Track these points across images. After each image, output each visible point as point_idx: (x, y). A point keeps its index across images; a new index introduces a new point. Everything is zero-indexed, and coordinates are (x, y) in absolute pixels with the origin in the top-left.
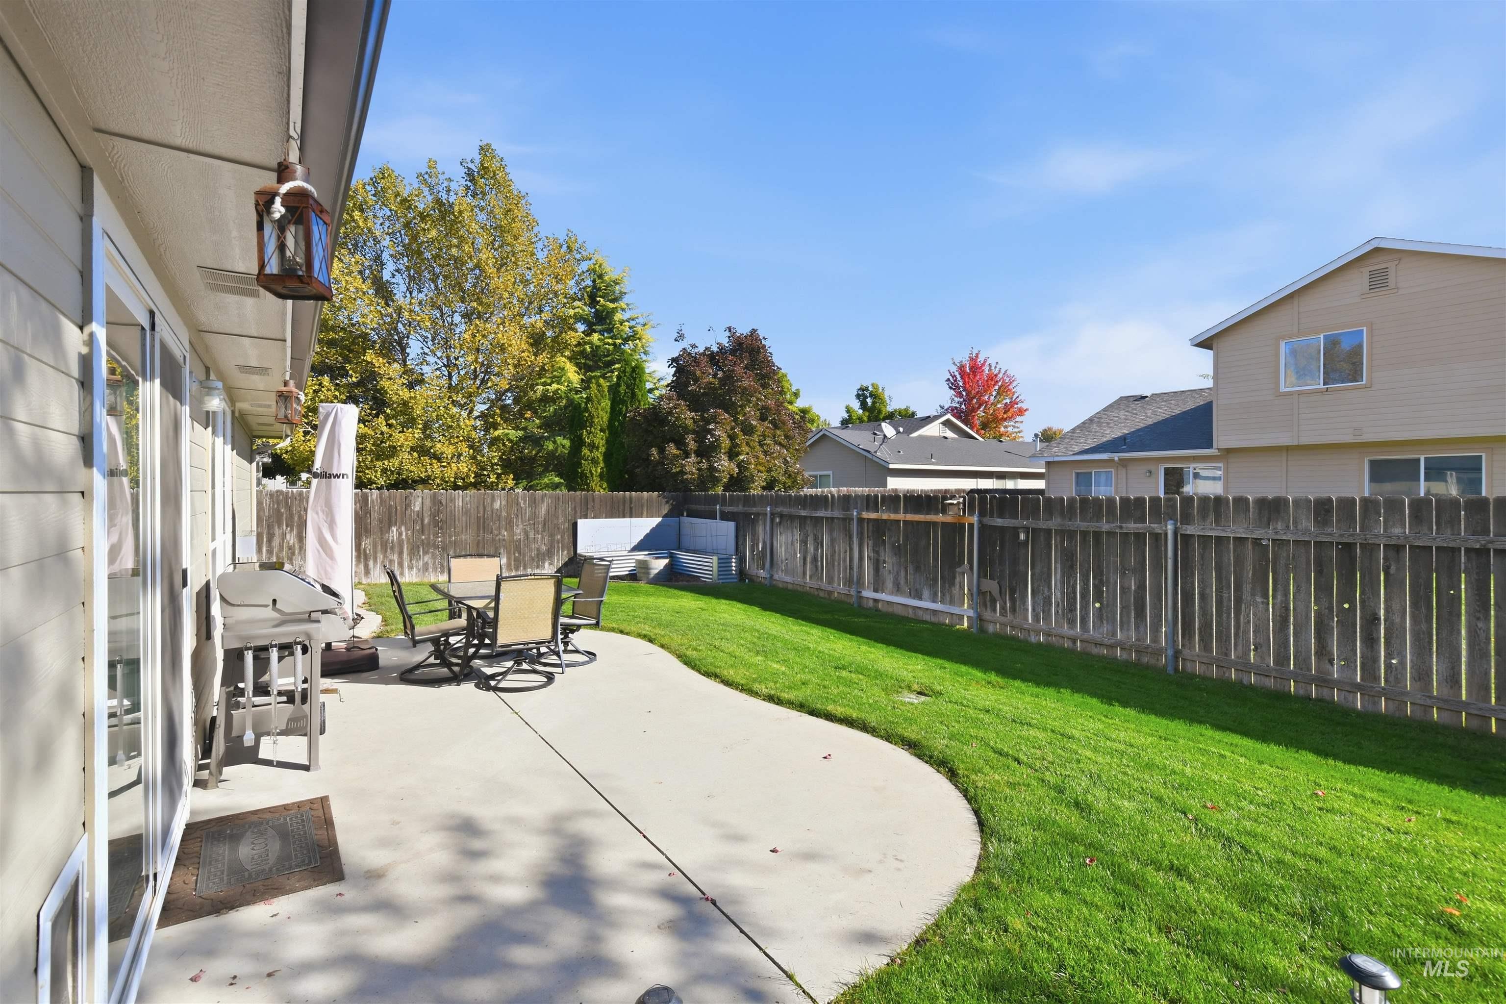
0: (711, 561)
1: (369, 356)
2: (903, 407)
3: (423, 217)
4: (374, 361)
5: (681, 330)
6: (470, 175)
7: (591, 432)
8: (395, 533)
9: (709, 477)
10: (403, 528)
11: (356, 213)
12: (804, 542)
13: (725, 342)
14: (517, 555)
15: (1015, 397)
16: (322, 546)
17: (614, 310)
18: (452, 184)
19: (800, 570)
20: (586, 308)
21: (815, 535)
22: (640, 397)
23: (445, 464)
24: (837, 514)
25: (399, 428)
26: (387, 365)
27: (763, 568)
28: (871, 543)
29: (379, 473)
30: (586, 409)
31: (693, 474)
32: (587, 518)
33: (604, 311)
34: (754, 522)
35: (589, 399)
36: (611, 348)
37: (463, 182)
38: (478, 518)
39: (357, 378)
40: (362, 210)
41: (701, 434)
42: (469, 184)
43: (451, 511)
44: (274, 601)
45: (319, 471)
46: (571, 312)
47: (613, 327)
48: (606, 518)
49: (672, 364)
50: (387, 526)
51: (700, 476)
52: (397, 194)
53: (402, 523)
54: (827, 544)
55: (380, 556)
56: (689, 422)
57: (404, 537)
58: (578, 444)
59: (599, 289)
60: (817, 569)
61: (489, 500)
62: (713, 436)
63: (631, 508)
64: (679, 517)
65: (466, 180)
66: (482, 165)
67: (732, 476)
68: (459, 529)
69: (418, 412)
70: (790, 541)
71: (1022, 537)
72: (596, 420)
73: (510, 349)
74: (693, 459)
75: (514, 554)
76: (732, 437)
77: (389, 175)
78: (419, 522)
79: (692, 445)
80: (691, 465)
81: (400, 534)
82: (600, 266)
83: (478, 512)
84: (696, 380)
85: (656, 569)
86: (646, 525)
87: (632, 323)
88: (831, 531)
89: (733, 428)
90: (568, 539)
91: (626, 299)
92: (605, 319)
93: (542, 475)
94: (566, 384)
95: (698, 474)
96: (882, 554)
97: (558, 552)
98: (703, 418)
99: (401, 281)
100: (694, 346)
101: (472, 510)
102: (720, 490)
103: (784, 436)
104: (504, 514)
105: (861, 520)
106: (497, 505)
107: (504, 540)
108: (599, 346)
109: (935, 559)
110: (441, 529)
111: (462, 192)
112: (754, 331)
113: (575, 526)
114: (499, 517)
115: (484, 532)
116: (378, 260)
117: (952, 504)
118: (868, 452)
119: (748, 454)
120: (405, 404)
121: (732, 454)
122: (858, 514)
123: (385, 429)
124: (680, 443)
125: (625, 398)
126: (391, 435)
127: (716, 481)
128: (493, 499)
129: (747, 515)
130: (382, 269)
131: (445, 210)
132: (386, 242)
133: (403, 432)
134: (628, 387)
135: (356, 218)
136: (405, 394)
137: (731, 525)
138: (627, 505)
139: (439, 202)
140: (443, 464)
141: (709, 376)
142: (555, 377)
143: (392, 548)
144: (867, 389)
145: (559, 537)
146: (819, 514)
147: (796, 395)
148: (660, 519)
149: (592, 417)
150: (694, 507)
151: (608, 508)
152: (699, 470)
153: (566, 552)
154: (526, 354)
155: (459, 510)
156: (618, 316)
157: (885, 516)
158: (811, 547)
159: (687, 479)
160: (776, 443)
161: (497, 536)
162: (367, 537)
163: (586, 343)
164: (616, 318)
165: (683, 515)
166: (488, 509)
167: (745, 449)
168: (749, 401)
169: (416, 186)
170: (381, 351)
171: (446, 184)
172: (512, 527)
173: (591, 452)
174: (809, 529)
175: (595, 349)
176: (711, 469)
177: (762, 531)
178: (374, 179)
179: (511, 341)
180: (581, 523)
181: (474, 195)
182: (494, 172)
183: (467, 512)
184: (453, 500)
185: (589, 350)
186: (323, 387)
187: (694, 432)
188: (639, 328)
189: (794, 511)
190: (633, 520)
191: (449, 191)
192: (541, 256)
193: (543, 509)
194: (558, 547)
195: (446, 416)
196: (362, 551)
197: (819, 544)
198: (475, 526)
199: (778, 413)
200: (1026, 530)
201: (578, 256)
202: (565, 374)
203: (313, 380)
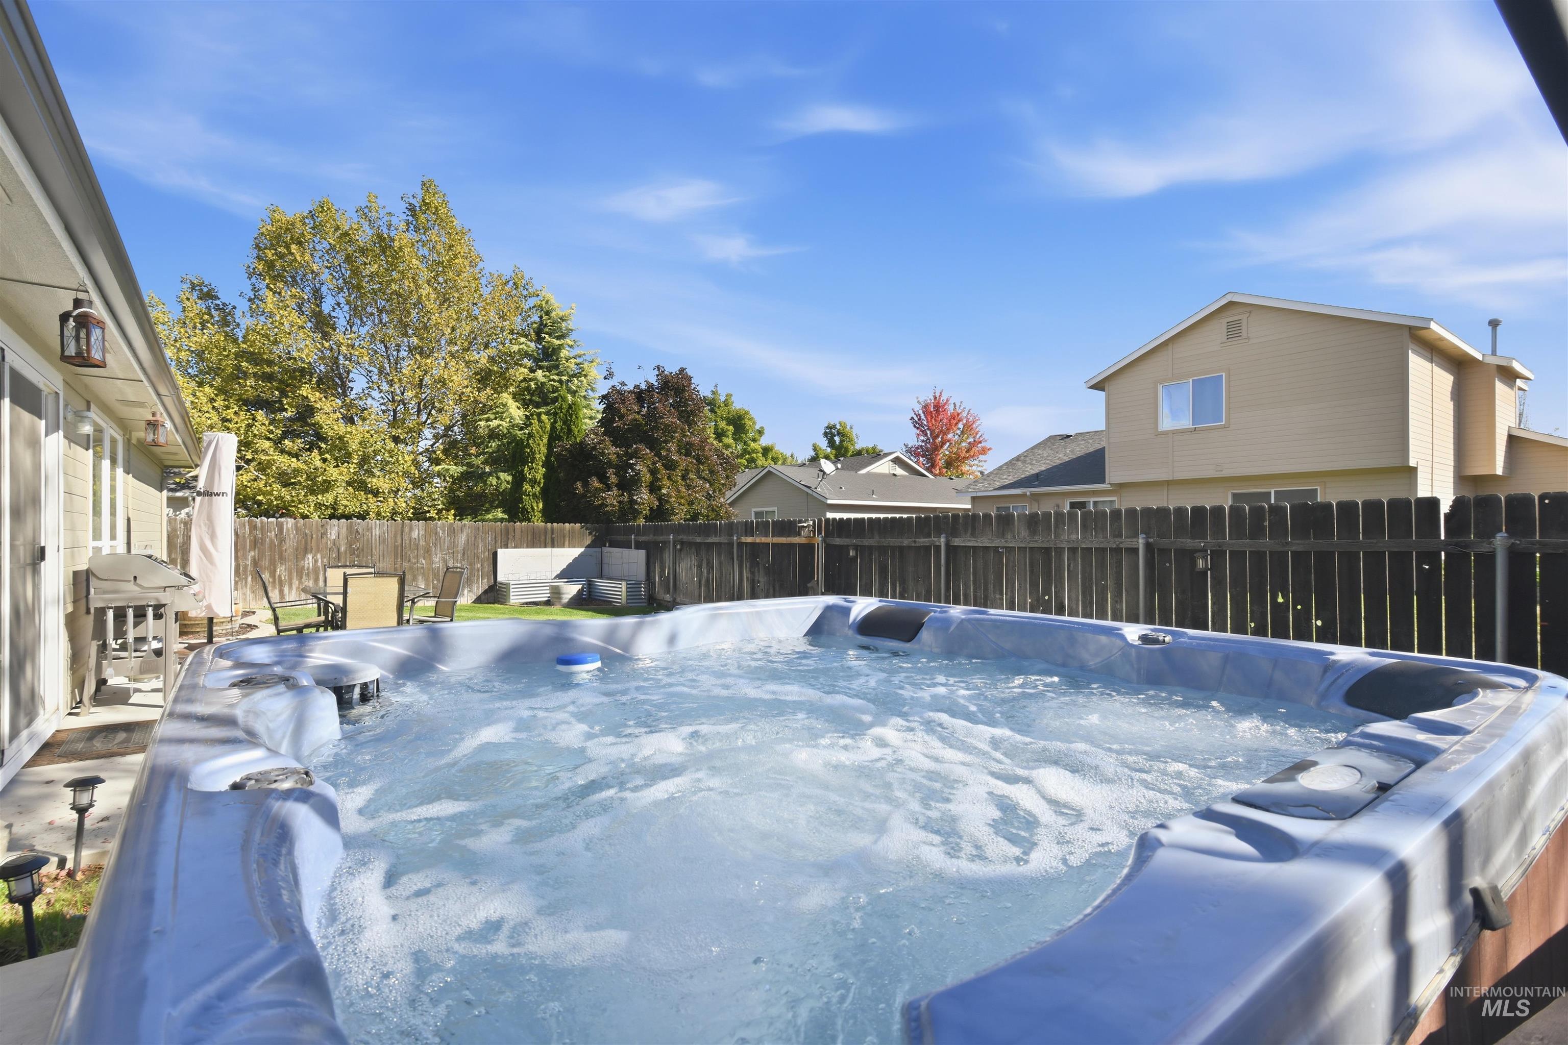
0: (620, 586)
1: (305, 391)
2: (871, 446)
3: (363, 251)
4: (309, 395)
5: (610, 368)
6: (412, 210)
7: (533, 468)
8: (310, 560)
9: (629, 510)
10: (319, 556)
11: (294, 247)
12: (699, 567)
13: (653, 380)
14: (435, 582)
15: (978, 436)
16: (204, 554)
17: (560, 347)
18: (393, 218)
19: (696, 593)
20: (533, 345)
21: (707, 560)
22: (576, 433)
23: (382, 499)
24: (723, 539)
25: (333, 462)
26: (324, 399)
27: (668, 593)
28: (748, 566)
29: (312, 508)
30: (528, 446)
31: (614, 506)
32: (508, 548)
33: (549, 348)
34: (662, 550)
35: (530, 435)
36: (556, 384)
37: (404, 217)
38: (396, 547)
39: (292, 412)
40: (300, 243)
41: (622, 467)
42: (411, 218)
43: (368, 540)
44: (135, 578)
45: (202, 491)
46: (515, 348)
47: (559, 364)
48: (527, 547)
49: (602, 401)
50: (302, 553)
51: (620, 509)
52: (337, 228)
53: (318, 550)
54: (716, 568)
55: (296, 583)
56: (613, 457)
57: (319, 564)
58: (519, 480)
59: (546, 325)
60: (709, 591)
61: (406, 530)
62: (633, 470)
63: (553, 539)
64: (601, 547)
65: (408, 215)
66: (423, 201)
67: (651, 509)
68: (375, 557)
69: (354, 447)
70: (689, 565)
71: (852, 553)
72: (538, 456)
73: (451, 384)
74: (615, 492)
75: (433, 581)
76: (653, 472)
77: (329, 209)
78: (335, 550)
79: (613, 479)
80: (612, 498)
81: (316, 561)
82: (547, 302)
83: (395, 542)
84: (621, 417)
85: (568, 594)
86: (568, 554)
87: (578, 360)
88: (719, 555)
89: (654, 463)
90: (488, 567)
91: (573, 336)
92: (551, 356)
93: (488, 511)
94: (508, 420)
95: (619, 506)
96: (757, 574)
97: (478, 579)
98: (626, 453)
99: (341, 316)
100: (623, 384)
101: (389, 540)
102: (641, 521)
103: (709, 470)
104: (422, 543)
105: (741, 545)
106: (415, 534)
107: (422, 568)
108: (544, 383)
109: (794, 577)
110: (358, 556)
111: (403, 226)
112: (682, 370)
113: (495, 555)
114: (417, 546)
115: (402, 559)
116: (318, 296)
117: (803, 527)
118: (809, 487)
119: (669, 488)
120: (341, 438)
121: (654, 488)
122: (738, 538)
123: (318, 463)
124: (603, 478)
125: (562, 434)
126: (325, 470)
127: (636, 514)
128: (411, 529)
129: (656, 543)
130: (321, 302)
131: (386, 245)
132: (325, 276)
133: (337, 466)
134: (564, 423)
135: (293, 251)
136: (341, 428)
137: (642, 553)
138: (549, 536)
139: (380, 237)
140: (379, 499)
141: (634, 414)
142: (497, 413)
143: (308, 575)
144: (834, 427)
145: (479, 566)
146: (710, 540)
147: (760, 432)
148: (582, 550)
149: (534, 453)
150: (614, 537)
151: (530, 538)
152: (620, 502)
153: (486, 580)
154: (469, 389)
155: (376, 540)
156: (564, 353)
157: (758, 540)
158: (705, 571)
159: (608, 511)
160: (700, 477)
161: (415, 564)
162: (282, 564)
163: (531, 380)
164: (562, 355)
165: (605, 546)
166: (406, 537)
167: (666, 482)
168: (672, 437)
169: (355, 220)
170: (318, 386)
171: (387, 218)
172: (430, 555)
173: (533, 487)
174: (703, 553)
175: (541, 387)
176: (632, 502)
177: (668, 557)
178: (313, 212)
179: (452, 376)
180: (501, 552)
181: (417, 230)
182: (436, 208)
183: (383, 541)
184: (369, 529)
185: (533, 386)
186: (256, 421)
187: (617, 467)
188: (586, 365)
189: (690, 538)
190: (556, 550)
191: (389, 226)
192: (485, 291)
193: (462, 539)
194: (478, 575)
195: (383, 450)
196: (277, 577)
197: (710, 567)
198: (393, 554)
199: (702, 449)
200: (856, 548)
201: (525, 293)
202: (507, 410)
203: (246, 415)
